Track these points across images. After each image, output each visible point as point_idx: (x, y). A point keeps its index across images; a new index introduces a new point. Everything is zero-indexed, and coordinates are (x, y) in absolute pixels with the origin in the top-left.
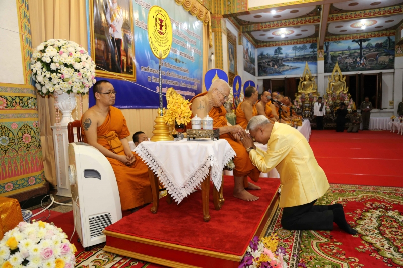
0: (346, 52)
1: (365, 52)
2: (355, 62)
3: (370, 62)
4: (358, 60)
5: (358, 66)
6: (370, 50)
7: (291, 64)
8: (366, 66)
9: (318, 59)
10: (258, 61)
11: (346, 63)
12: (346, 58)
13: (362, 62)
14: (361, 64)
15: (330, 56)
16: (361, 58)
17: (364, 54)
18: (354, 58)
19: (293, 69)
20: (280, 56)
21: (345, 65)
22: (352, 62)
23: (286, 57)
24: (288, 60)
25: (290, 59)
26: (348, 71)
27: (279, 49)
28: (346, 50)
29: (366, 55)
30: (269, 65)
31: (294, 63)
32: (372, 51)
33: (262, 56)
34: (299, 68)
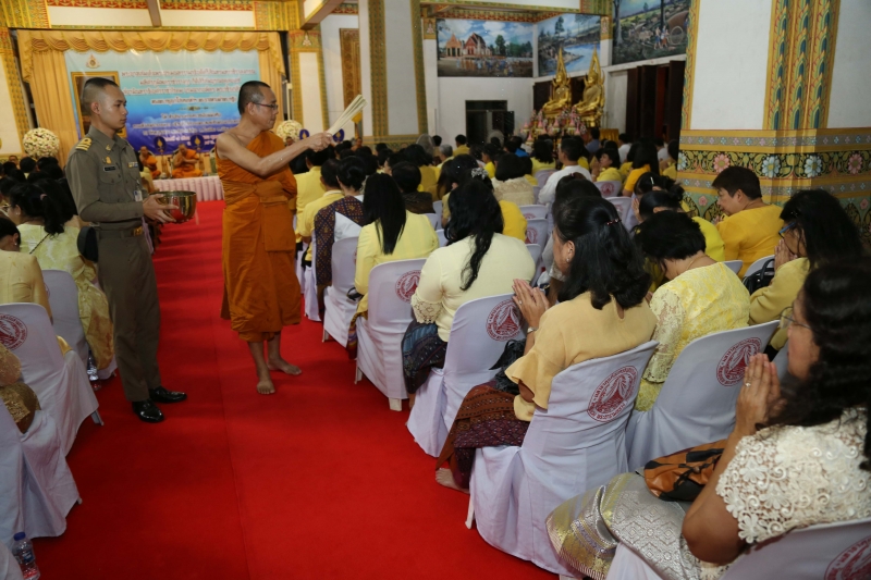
0: (640, 16)
1: (668, 14)
2: (653, 38)
3: (675, 37)
4: (658, 31)
5: (658, 47)
6: (676, 7)
7: (573, 51)
8: (669, 45)
9: (602, 36)
10: (539, 46)
11: (641, 41)
12: (641, 30)
13: (662, 37)
14: (661, 41)
15: (620, 29)
16: (661, 28)
17: (667, 18)
18: (651, 29)
19: (575, 60)
20: (562, 34)
21: (639, 47)
22: (649, 37)
23: (569, 37)
24: (570, 43)
25: (572, 40)
26: (643, 59)
27: (561, 21)
28: (642, 12)
29: (669, 21)
30: (549, 54)
31: (577, 47)
32: (679, 9)
33: (543, 38)
34: (582, 57)
